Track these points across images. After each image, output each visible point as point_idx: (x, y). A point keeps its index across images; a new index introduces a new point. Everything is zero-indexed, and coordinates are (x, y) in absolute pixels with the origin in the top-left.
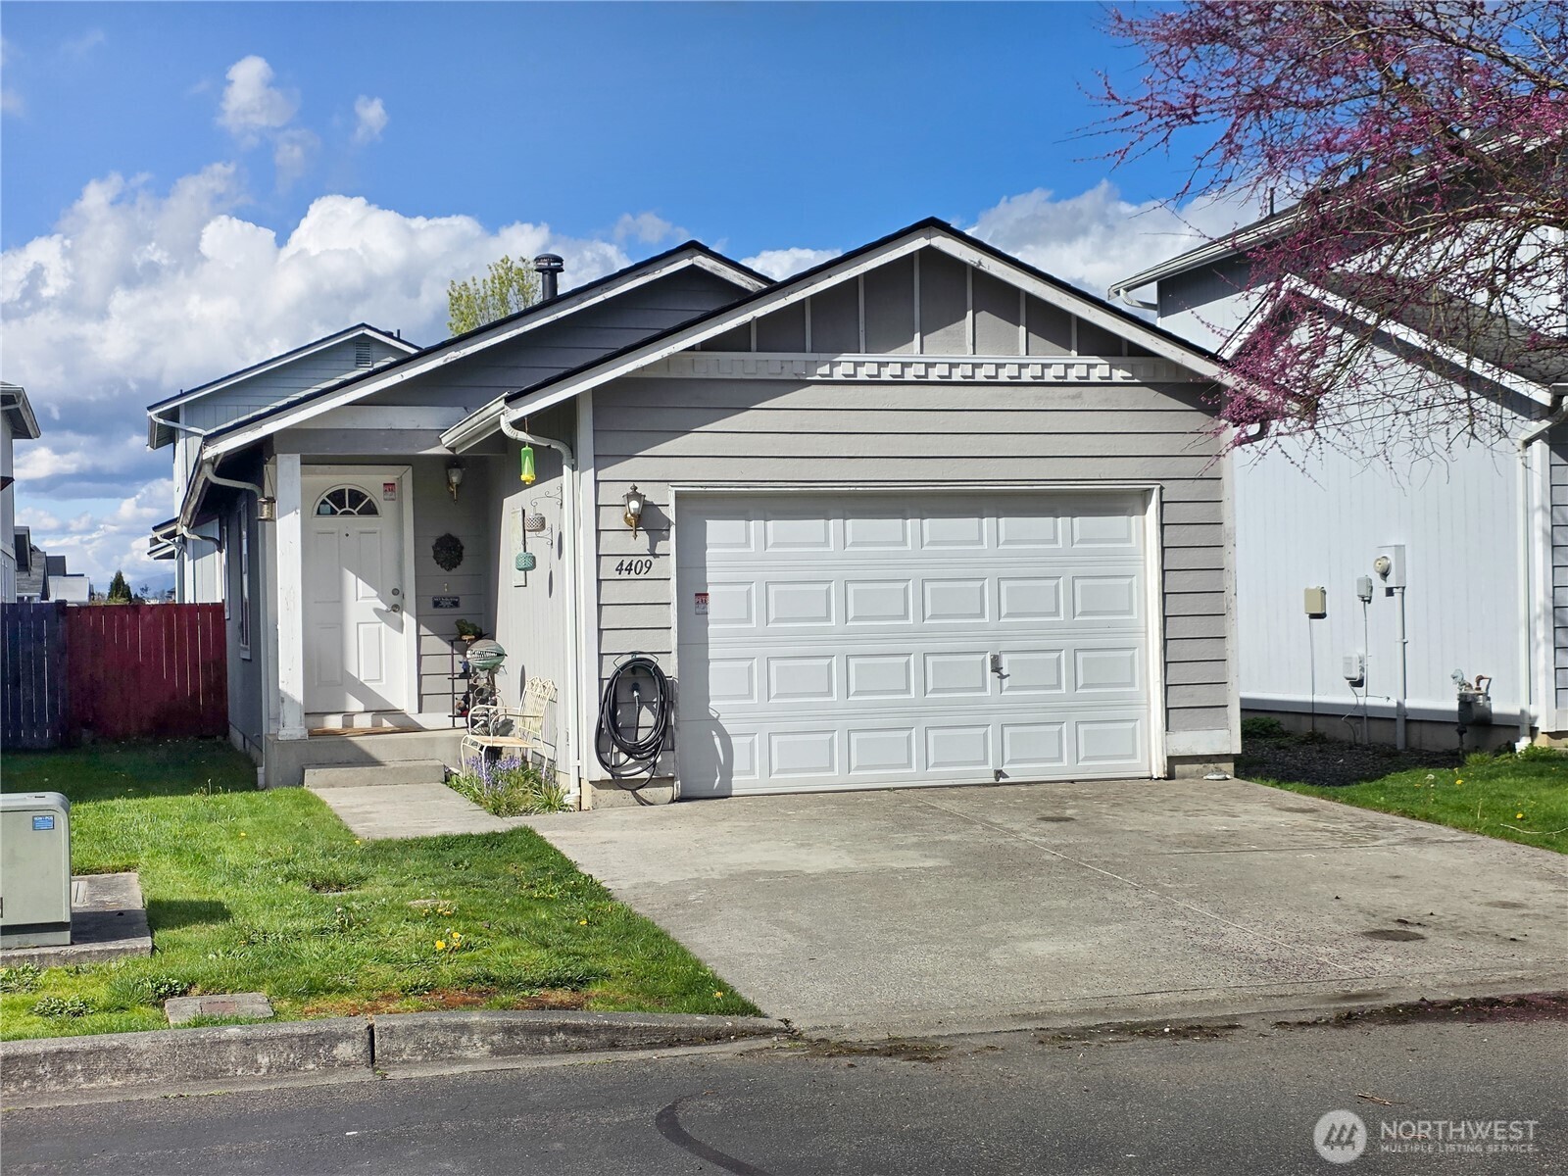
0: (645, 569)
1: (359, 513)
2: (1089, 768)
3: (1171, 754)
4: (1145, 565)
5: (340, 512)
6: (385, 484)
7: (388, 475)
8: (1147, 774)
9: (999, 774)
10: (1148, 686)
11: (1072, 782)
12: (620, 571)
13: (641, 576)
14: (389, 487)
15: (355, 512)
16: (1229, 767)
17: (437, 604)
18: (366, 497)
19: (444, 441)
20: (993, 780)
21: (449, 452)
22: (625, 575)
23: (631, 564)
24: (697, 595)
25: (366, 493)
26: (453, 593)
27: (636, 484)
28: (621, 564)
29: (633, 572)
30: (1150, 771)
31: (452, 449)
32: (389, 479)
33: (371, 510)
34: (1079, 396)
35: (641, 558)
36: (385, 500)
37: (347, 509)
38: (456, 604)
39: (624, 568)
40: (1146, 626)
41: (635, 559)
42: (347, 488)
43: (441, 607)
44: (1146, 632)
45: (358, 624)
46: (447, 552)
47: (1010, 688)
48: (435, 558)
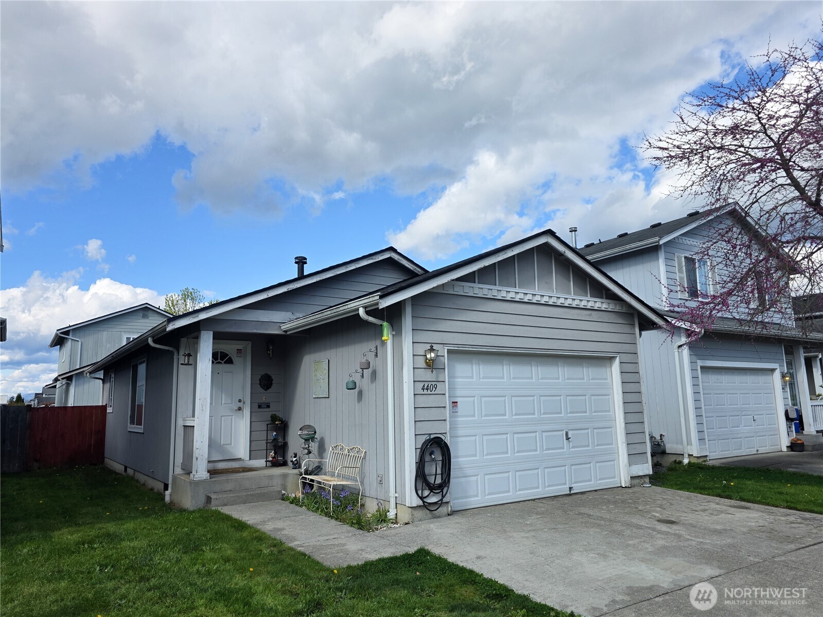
0: (434, 389)
1: (225, 363)
2: (601, 484)
3: (631, 476)
4: (613, 390)
5: (215, 362)
6: (237, 350)
7: (239, 345)
8: (619, 485)
9: (571, 488)
10: (617, 444)
11: (596, 491)
12: (423, 389)
13: (433, 392)
14: (239, 351)
15: (223, 362)
16: (647, 480)
17: (260, 407)
18: (228, 355)
19: (282, 328)
20: (568, 492)
21: (284, 333)
22: (425, 392)
23: (428, 386)
24: (453, 402)
25: (228, 353)
26: (267, 401)
27: (433, 345)
28: (424, 386)
29: (429, 390)
30: (621, 483)
31: (286, 331)
32: (239, 347)
33: (230, 361)
34: (590, 315)
35: (432, 383)
36: (237, 357)
37: (219, 361)
38: (268, 407)
39: (425, 388)
40: (615, 417)
41: (430, 383)
42: (220, 351)
43: (262, 408)
44: (615, 420)
45: (221, 416)
46: (265, 382)
47: (573, 447)
48: (260, 384)
